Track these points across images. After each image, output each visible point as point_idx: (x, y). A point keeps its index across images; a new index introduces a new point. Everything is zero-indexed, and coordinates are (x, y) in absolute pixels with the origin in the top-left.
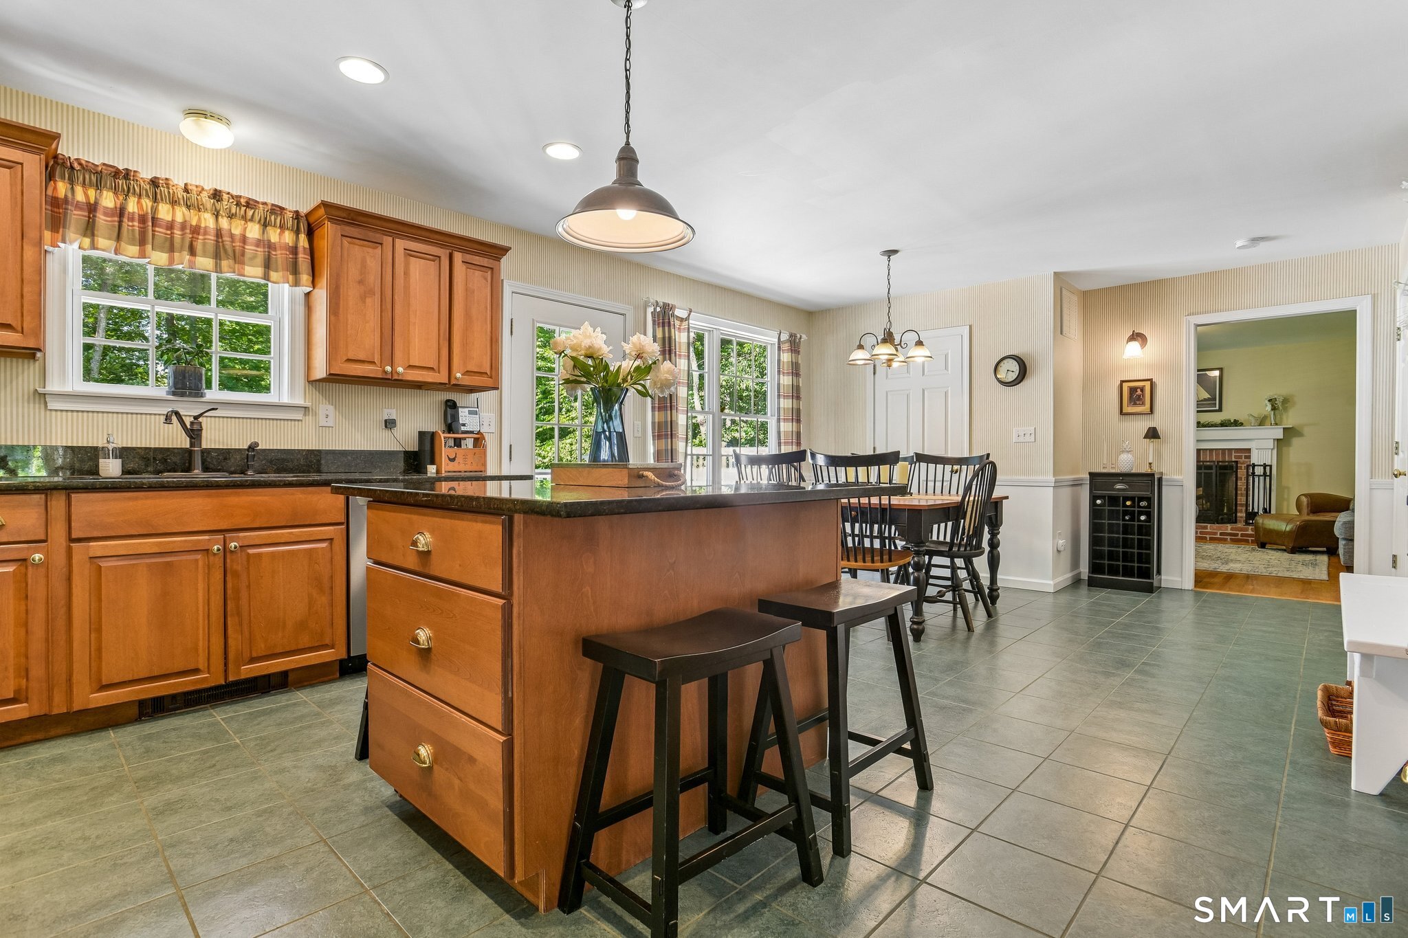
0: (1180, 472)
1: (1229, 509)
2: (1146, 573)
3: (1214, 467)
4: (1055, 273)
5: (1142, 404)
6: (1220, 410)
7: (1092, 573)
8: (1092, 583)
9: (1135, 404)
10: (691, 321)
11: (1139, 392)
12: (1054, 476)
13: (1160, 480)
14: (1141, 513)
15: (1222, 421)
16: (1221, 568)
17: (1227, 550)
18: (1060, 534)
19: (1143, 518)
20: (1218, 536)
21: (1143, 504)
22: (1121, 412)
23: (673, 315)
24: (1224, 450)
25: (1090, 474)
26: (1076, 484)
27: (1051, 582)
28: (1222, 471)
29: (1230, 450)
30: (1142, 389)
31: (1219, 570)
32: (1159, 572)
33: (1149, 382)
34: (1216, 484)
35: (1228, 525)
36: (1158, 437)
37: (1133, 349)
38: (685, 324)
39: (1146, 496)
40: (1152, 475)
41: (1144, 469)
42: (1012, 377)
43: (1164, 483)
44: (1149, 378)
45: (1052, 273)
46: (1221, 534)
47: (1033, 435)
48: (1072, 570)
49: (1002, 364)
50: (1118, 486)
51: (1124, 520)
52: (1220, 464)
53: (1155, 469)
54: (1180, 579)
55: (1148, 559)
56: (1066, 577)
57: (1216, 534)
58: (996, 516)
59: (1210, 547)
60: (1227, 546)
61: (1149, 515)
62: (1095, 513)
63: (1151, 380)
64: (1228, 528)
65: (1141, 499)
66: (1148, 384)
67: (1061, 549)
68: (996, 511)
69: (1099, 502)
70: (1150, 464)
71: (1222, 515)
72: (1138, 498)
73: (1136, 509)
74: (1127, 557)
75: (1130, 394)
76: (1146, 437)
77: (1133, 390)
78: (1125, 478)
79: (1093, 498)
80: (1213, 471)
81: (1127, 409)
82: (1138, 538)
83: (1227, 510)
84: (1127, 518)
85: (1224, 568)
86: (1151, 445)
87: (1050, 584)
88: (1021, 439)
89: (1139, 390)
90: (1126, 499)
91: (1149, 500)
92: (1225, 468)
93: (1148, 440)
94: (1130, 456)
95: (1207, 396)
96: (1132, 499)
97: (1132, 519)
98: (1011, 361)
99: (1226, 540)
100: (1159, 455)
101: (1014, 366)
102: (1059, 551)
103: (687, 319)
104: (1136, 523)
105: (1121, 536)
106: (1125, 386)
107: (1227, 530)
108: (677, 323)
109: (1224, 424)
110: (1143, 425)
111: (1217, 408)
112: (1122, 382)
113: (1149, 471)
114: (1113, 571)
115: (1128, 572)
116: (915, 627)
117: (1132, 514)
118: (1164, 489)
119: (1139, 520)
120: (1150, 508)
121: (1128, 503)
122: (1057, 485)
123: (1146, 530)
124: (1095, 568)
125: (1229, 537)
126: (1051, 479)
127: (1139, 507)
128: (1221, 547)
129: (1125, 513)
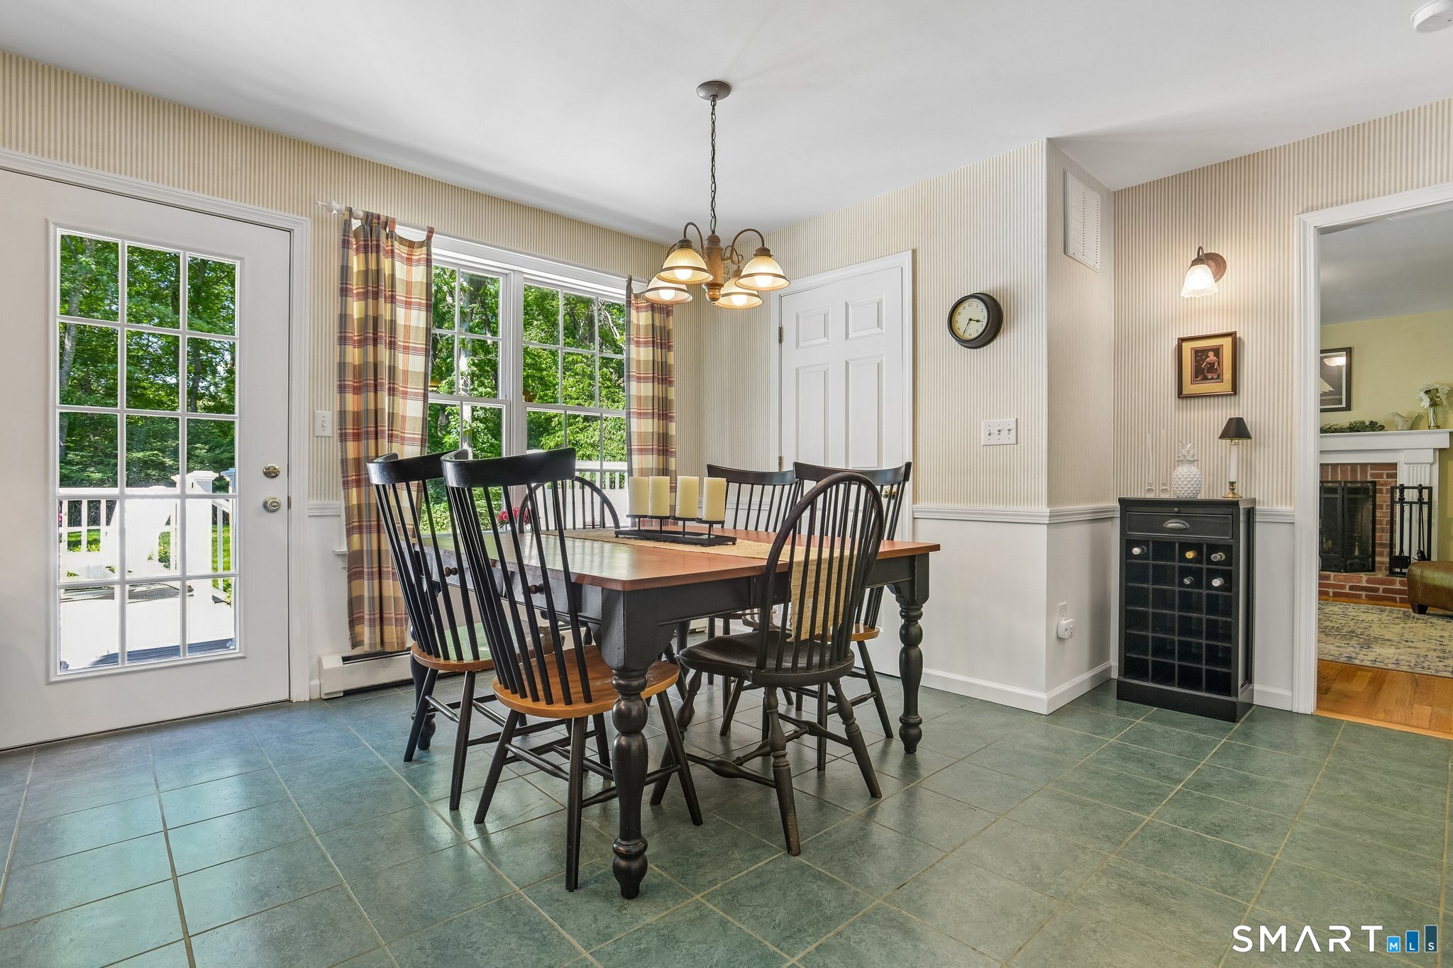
0: (1289, 497)
1: (1363, 550)
2: (1224, 684)
3: (1340, 491)
4: (1049, 140)
5: (1218, 378)
6: (1348, 408)
7: (1125, 676)
8: (1125, 693)
9: (1205, 378)
10: (433, 250)
11: (1211, 355)
12: (1051, 502)
13: (1250, 513)
14: (1213, 574)
15: (1351, 424)
16: (1360, 657)
17: (1363, 616)
18: (1064, 608)
19: (1217, 582)
20: (1347, 590)
21: (1218, 556)
22: (1180, 394)
23: (391, 235)
24: (1354, 466)
25: (1121, 501)
26: (1098, 518)
27: (1044, 696)
28: (1353, 496)
29: (1364, 466)
30: (1217, 351)
31: (1357, 662)
32: (1249, 678)
33: (1229, 339)
34: (1343, 515)
35: (1362, 574)
36: (1248, 436)
37: (1201, 277)
38: (420, 253)
39: (1223, 543)
40: (1235, 504)
41: (1222, 494)
42: (974, 331)
43: (1258, 518)
44: (1229, 331)
45: (1045, 141)
46: (1351, 588)
47: (1013, 432)
48: (1093, 664)
49: (960, 309)
50: (1172, 524)
51: (1182, 584)
52: (1349, 485)
53: (1242, 493)
54: (1288, 693)
55: (1227, 658)
56: (1076, 681)
57: (1343, 587)
58: (912, 583)
59: (1336, 609)
60: (1363, 607)
61: (1230, 578)
62: (1130, 570)
63: (1232, 335)
64: (1363, 579)
65: (1214, 548)
66: (1227, 343)
67: (1065, 635)
68: (912, 574)
69: (1136, 551)
70: (1232, 484)
71: (1352, 559)
72: (1208, 545)
73: (1204, 566)
74: (1187, 652)
75: (1196, 361)
76: (1224, 435)
77: (1200, 354)
78: (1183, 510)
79: (1127, 544)
80: (1339, 496)
81: (1189, 388)
82: (1207, 620)
83: (1359, 551)
84: (1187, 581)
85: (1365, 658)
86: (1233, 450)
87: (1041, 699)
88: (994, 439)
89: (1211, 354)
90: (1186, 546)
91: (1230, 550)
92: (1355, 491)
93: (1228, 441)
94: (1194, 469)
95: (1328, 388)
96: (1197, 547)
97: (1197, 584)
98: (976, 302)
99: (1359, 596)
100: (1248, 466)
101: (978, 311)
102: (1060, 639)
103: (427, 243)
104: (1204, 592)
105: (1177, 613)
106: (1187, 347)
107: (1361, 582)
108: (400, 250)
109: (1354, 428)
110: (1219, 415)
111: (1344, 405)
112: (1182, 340)
113: (1230, 497)
114: (1163, 674)
115: (1189, 679)
116: (623, 863)
117: (1196, 574)
118: (1259, 530)
119: (1210, 587)
120: (1231, 565)
121: (1190, 555)
122: (1056, 522)
123: (1223, 605)
124: (1130, 666)
125: (1364, 593)
126: (1043, 509)
127: (1210, 562)
128: (1353, 610)
129: (1184, 572)
